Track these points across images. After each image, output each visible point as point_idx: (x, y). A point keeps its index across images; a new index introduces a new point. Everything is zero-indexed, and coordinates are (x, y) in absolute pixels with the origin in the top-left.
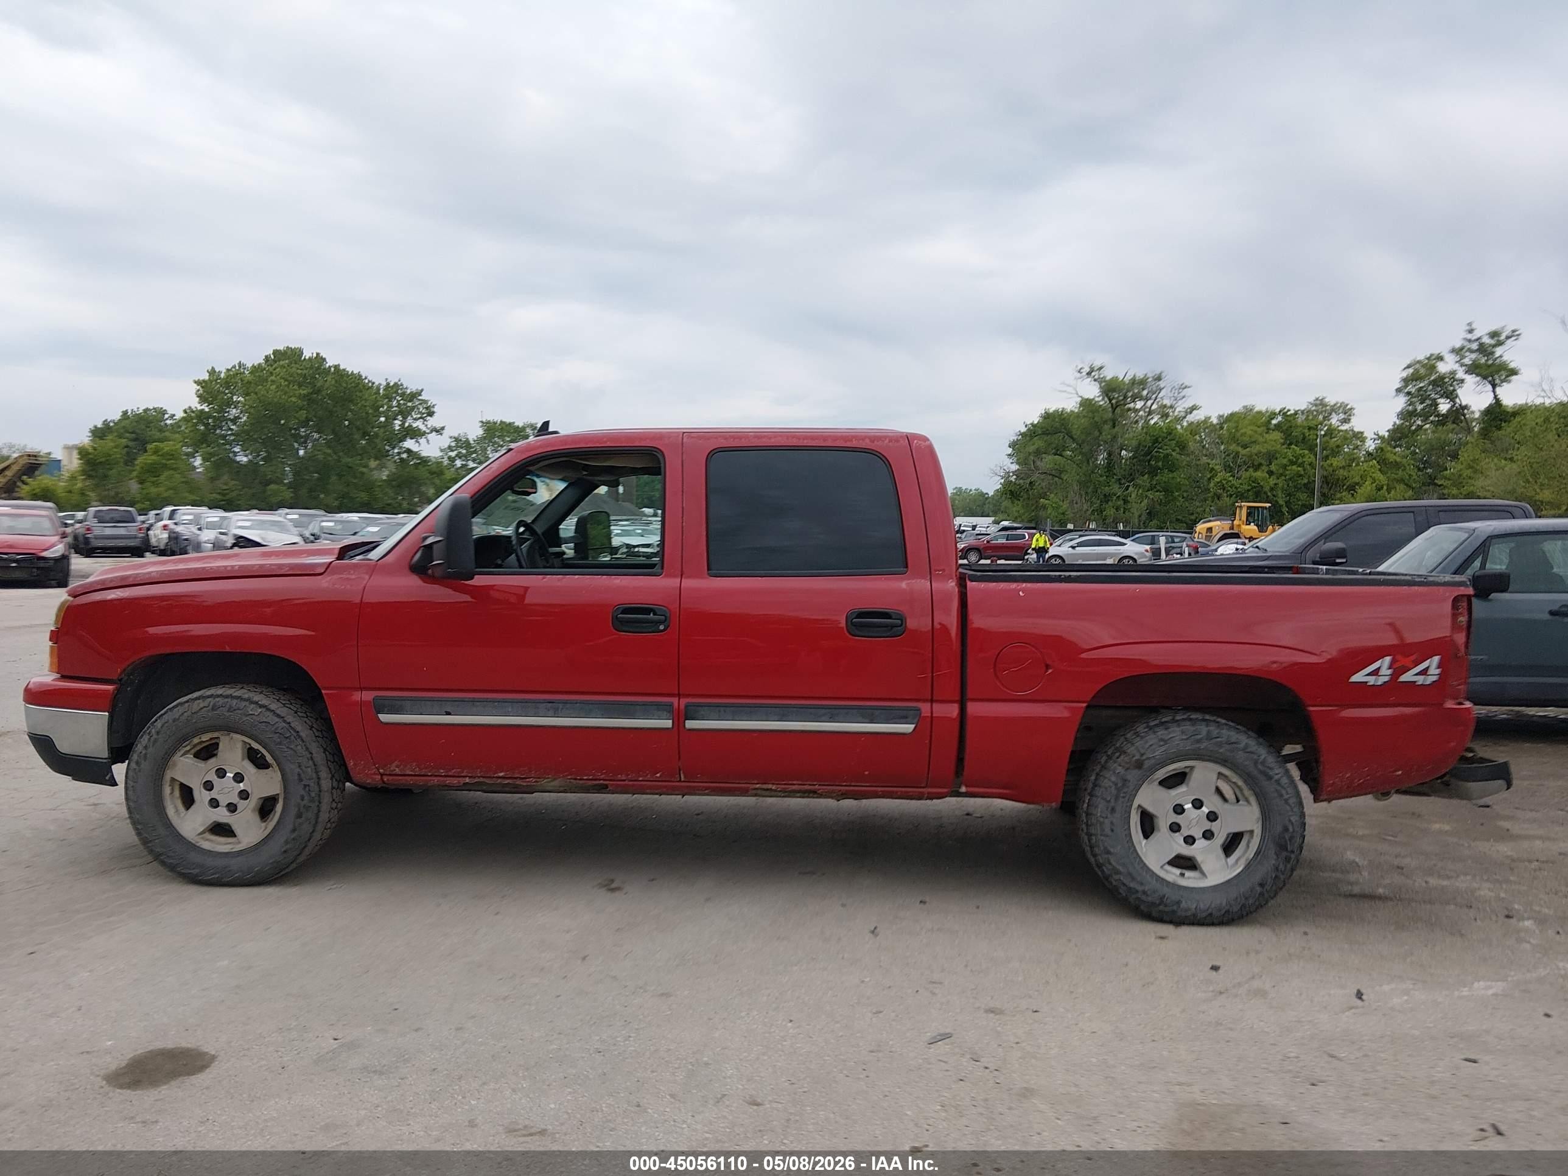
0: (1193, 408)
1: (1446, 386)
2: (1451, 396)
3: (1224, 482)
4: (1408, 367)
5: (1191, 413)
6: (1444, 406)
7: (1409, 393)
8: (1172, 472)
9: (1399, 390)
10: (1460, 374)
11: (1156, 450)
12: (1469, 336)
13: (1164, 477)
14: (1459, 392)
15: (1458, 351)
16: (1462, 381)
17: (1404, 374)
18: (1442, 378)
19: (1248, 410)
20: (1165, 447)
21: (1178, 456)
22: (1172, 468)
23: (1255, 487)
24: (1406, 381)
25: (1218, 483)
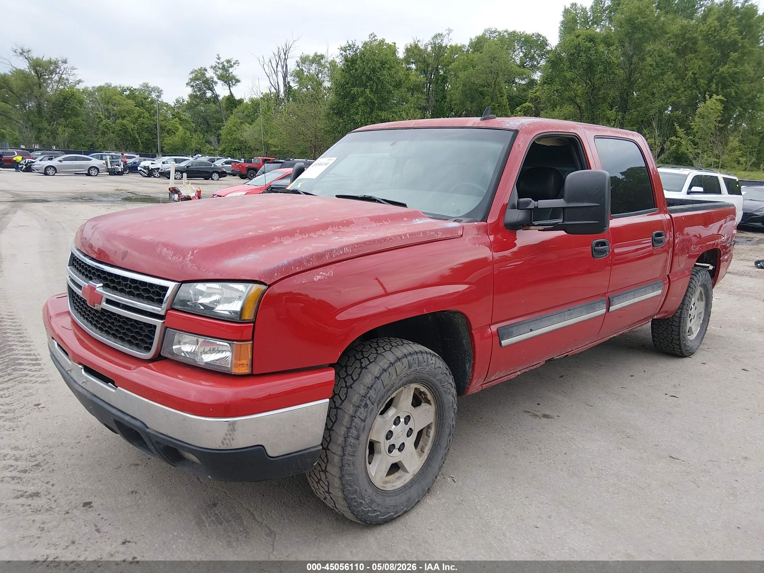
0: (80, 81)
1: (209, 84)
2: (211, 89)
3: (107, 125)
4: (192, 73)
5: (78, 84)
6: (209, 94)
7: (192, 86)
8: (77, 117)
9: (187, 84)
10: (215, 79)
11: (66, 104)
12: (218, 61)
13: (73, 119)
14: (215, 87)
15: (214, 68)
16: (216, 83)
17: (191, 76)
18: (207, 80)
19: (109, 86)
20: (72, 103)
21: (79, 109)
22: (77, 115)
23: (124, 128)
24: (192, 80)
25: (104, 125)
